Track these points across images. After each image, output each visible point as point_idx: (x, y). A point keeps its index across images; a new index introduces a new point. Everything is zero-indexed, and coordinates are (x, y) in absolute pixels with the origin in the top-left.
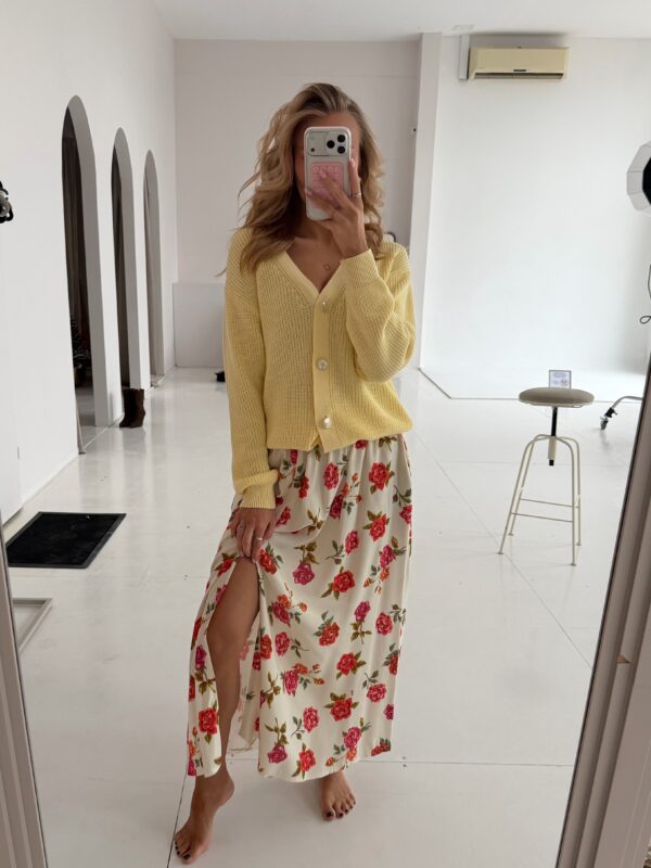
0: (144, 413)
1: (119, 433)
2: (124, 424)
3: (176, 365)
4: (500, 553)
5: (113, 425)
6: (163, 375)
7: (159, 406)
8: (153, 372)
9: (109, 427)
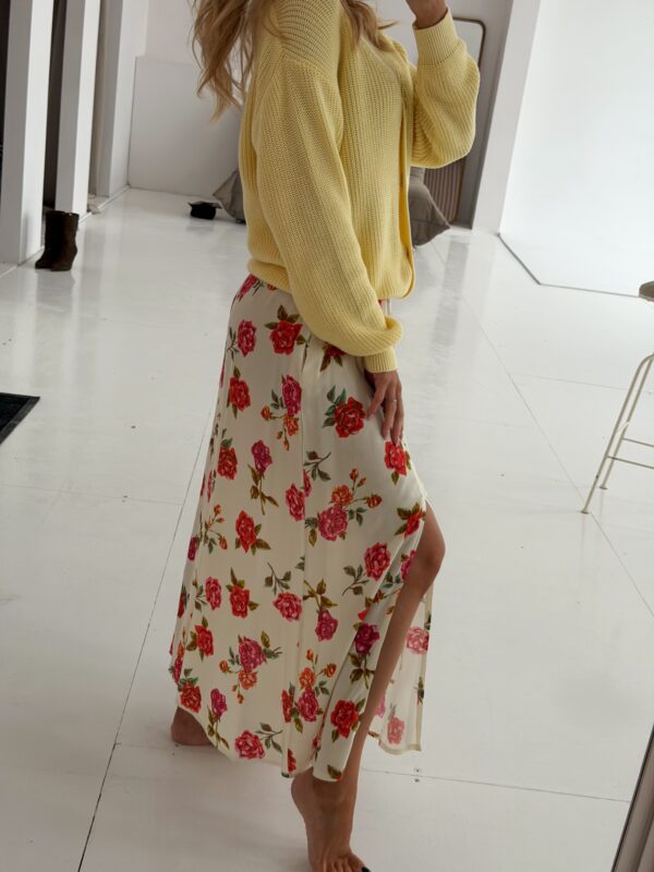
0: (74, 251)
1: (33, 275)
2: (40, 265)
3: (128, 184)
4: (584, 512)
5: (24, 262)
6: (108, 197)
7: (96, 241)
8: (92, 190)
9: (19, 265)
